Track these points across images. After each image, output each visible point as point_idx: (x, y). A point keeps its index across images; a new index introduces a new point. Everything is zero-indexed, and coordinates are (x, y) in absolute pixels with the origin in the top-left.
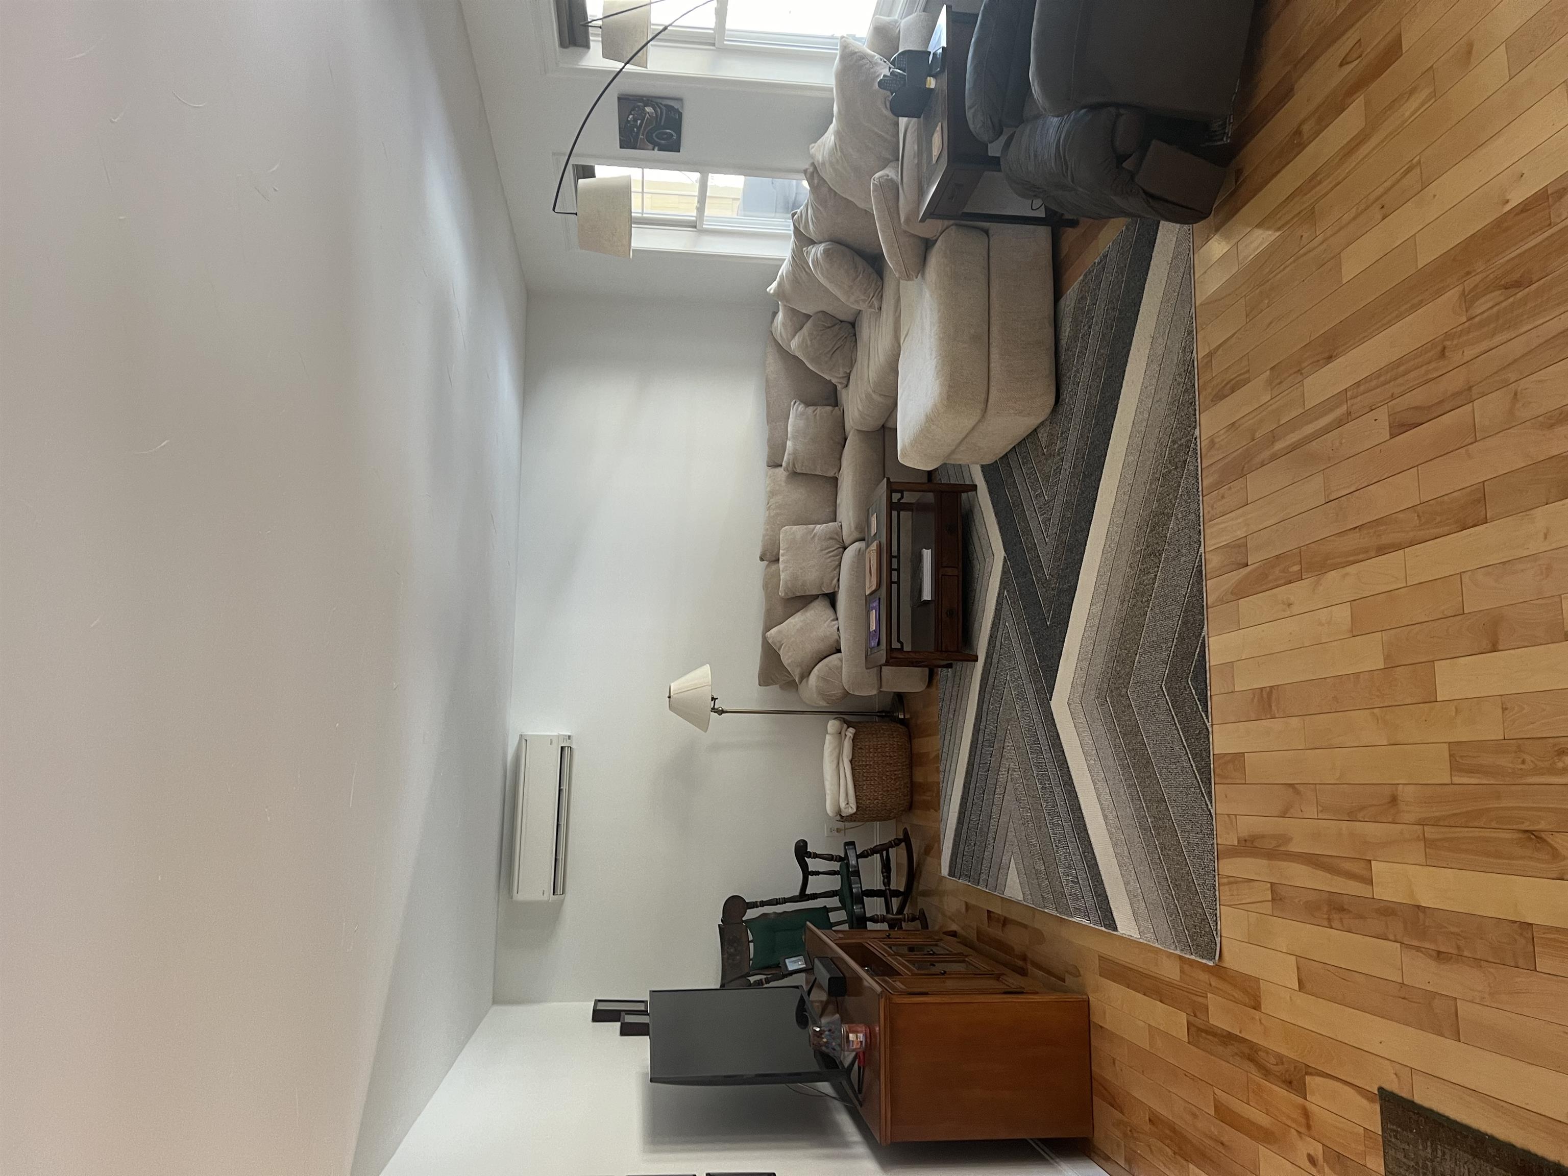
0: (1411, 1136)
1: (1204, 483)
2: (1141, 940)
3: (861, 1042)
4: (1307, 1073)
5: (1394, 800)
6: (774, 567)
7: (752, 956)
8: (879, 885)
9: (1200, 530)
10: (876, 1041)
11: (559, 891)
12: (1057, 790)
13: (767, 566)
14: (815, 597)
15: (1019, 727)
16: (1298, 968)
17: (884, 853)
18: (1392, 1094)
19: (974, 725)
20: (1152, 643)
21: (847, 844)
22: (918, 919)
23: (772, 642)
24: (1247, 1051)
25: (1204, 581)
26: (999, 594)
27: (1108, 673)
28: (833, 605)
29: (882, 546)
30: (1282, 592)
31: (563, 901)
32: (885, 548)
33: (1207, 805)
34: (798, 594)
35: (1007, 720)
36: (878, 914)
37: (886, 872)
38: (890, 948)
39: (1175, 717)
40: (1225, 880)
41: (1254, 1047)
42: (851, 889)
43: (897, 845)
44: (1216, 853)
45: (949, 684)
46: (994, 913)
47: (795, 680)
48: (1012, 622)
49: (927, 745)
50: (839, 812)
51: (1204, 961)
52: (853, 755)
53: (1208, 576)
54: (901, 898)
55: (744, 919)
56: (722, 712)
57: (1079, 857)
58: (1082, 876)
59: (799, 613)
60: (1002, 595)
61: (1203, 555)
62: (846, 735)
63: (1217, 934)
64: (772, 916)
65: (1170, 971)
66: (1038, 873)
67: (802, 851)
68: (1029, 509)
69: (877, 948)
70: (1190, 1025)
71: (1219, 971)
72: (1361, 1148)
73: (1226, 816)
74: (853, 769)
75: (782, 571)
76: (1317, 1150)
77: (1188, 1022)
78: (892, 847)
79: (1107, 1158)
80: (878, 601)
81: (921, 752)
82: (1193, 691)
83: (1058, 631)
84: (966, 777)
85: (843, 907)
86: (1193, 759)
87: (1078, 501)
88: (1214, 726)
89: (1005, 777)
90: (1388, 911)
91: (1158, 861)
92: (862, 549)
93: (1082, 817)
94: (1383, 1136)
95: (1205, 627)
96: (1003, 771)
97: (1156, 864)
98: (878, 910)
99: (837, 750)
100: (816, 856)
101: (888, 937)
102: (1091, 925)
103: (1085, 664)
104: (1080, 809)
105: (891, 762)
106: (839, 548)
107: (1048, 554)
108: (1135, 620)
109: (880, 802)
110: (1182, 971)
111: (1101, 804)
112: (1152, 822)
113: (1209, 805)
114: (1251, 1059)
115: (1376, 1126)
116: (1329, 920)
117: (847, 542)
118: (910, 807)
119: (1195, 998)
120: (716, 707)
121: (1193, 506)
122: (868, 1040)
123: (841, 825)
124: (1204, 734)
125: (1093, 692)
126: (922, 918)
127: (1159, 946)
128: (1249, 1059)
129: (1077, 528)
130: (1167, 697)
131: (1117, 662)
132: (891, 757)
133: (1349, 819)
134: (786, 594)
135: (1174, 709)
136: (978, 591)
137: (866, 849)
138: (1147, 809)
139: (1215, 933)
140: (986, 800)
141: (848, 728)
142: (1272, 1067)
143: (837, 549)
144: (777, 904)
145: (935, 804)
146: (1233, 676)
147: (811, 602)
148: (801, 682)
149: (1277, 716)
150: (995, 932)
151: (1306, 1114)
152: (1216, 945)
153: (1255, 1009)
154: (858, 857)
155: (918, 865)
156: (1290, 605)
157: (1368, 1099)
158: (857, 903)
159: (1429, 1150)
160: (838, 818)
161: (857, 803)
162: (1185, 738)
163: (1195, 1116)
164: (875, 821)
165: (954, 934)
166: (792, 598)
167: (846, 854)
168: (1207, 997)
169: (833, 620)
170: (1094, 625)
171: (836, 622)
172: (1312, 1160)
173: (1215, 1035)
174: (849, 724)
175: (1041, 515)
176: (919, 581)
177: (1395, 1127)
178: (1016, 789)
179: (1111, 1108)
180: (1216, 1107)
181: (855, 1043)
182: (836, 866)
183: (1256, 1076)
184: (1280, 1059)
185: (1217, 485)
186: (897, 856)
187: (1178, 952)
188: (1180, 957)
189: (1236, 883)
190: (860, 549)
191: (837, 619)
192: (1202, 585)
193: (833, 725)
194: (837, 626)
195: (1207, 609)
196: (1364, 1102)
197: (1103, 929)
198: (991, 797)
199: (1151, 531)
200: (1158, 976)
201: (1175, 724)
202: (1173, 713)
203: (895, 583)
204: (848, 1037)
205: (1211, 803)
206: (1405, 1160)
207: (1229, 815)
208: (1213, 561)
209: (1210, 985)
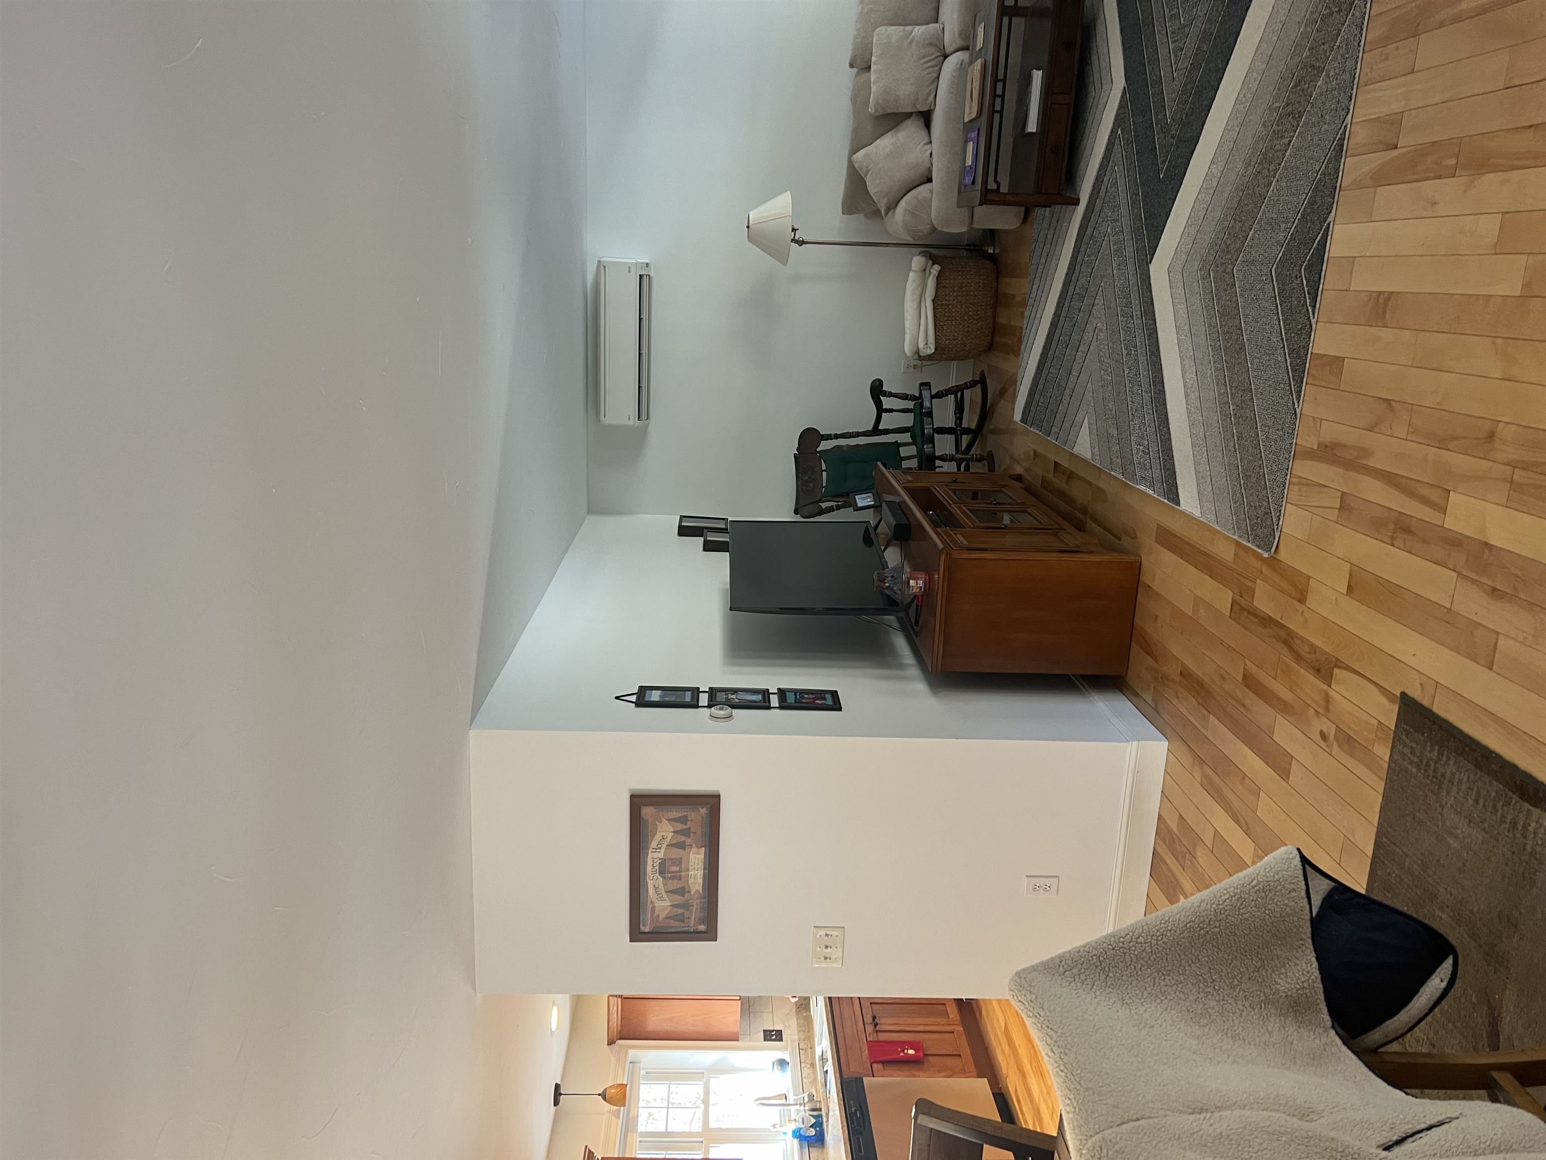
0: (1422, 738)
1: (1368, 35)
2: (1201, 519)
3: (921, 588)
4: (1336, 666)
5: (1491, 436)
6: (865, 76)
7: (824, 484)
8: (950, 423)
9: (1352, 95)
10: (934, 585)
11: (644, 417)
12: (1142, 359)
13: (857, 74)
14: (908, 115)
15: (1112, 286)
16: (1350, 575)
17: (959, 394)
18: (1413, 700)
19: (1066, 275)
20: (1270, 220)
21: (922, 384)
22: (986, 459)
23: (859, 167)
24: (1283, 635)
25: (1343, 158)
26: (1112, 132)
27: (1216, 245)
28: (928, 125)
29: (987, 65)
30: (1430, 187)
31: (647, 426)
32: (991, 67)
33: (1294, 404)
34: (890, 111)
35: (1101, 276)
36: (947, 453)
37: (959, 413)
38: (955, 493)
39: (1279, 306)
40: (1295, 480)
41: (1291, 634)
42: (923, 429)
43: (973, 386)
44: (1292, 453)
45: (1045, 225)
46: (1060, 465)
47: (880, 211)
48: (1121, 168)
49: (1014, 286)
50: (917, 352)
51: (1260, 551)
52: (936, 294)
53: (1348, 153)
54: (970, 435)
55: (818, 450)
56: (801, 243)
57: (1154, 430)
58: (1153, 448)
59: (889, 134)
60: (1114, 134)
61: (1349, 126)
62: (930, 272)
63: (1277, 529)
64: (845, 448)
65: (1224, 552)
66: (1109, 436)
67: (877, 390)
68: (1160, 33)
69: (942, 494)
70: (1234, 602)
71: (1273, 562)
72: (1373, 736)
73: (1311, 419)
74: (934, 308)
75: (874, 83)
76: (1331, 730)
77: (1233, 600)
78: (967, 388)
79: (1137, 695)
80: (976, 132)
81: (1008, 292)
82: (1304, 281)
83: (1170, 187)
84: (1050, 329)
85: (914, 443)
86: (1289, 354)
87: (1218, 32)
88: (1319, 323)
89: (1091, 335)
90: (1455, 542)
91: (1233, 449)
92: (965, 62)
93: (1163, 391)
94: (1395, 732)
95: (1333, 211)
96: (1090, 328)
97: (1230, 451)
98: (948, 449)
99: (920, 289)
100: (891, 395)
101: (955, 481)
102: (1155, 495)
103: (1193, 231)
104: (1163, 382)
105: (975, 301)
106: (939, 56)
107: (1174, 92)
108: (1257, 190)
109: (959, 342)
110: (1236, 554)
111: (1185, 382)
112: (1234, 410)
113: (1296, 404)
114: (1286, 643)
115: (1391, 722)
116: (1393, 538)
117: (948, 50)
118: (990, 347)
119: (1242, 580)
120: (796, 238)
121: (1350, 64)
122: (928, 586)
123: (919, 363)
124: (1306, 330)
125: (1196, 263)
126: (989, 459)
127: (1219, 529)
128: (1284, 643)
129: (1212, 65)
130: (1275, 283)
131: (1229, 234)
132: (975, 296)
133: (1438, 446)
134: (876, 110)
135: (1279, 297)
136: (1089, 123)
137: (941, 389)
138: (1231, 395)
139: (1275, 527)
140: (1068, 355)
141: (933, 264)
142: (1305, 654)
143: (935, 58)
144: (850, 437)
145: (1015, 350)
146: (1351, 273)
147: (905, 120)
148: (886, 214)
149: (1389, 326)
150: (1059, 482)
151: (1327, 698)
152: (1274, 538)
153: (1300, 601)
154: (932, 397)
155: (992, 406)
156: (1435, 204)
157: (1388, 699)
158: (928, 443)
159: (1435, 753)
160: (917, 356)
161: (936, 342)
162: (1285, 330)
163: (1223, 678)
164: (953, 360)
165: (1019, 478)
166: (883, 115)
167: (921, 394)
168: (1255, 583)
169: (926, 144)
170: (1211, 188)
171: (929, 146)
172: (1323, 736)
173: (1256, 616)
174: (934, 260)
175: (1173, 42)
176: (1025, 109)
177: (1408, 728)
178: (1100, 350)
179: (1145, 654)
180: (1244, 675)
181: (915, 589)
182: (910, 405)
183: (1288, 659)
184: (1314, 648)
185: (1385, 41)
186: (972, 396)
187: (1236, 537)
188: (1237, 543)
189: (1307, 485)
190: (963, 61)
191: (931, 143)
192: (1340, 162)
193: (917, 262)
194: (929, 151)
195: (1340, 191)
196: (1385, 701)
197: (1166, 501)
198: (1074, 352)
199: (1296, 86)
200: (1212, 554)
201: (1278, 313)
202: (1278, 302)
203: (997, 112)
204: (909, 583)
205: (1299, 402)
206: (1410, 756)
207: (1314, 418)
208: (1358, 135)
209: (1261, 572)
